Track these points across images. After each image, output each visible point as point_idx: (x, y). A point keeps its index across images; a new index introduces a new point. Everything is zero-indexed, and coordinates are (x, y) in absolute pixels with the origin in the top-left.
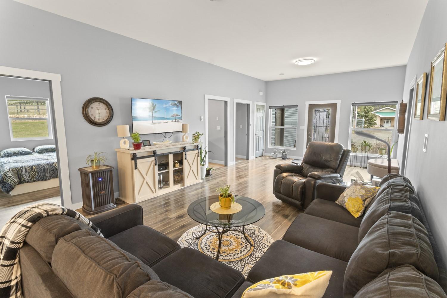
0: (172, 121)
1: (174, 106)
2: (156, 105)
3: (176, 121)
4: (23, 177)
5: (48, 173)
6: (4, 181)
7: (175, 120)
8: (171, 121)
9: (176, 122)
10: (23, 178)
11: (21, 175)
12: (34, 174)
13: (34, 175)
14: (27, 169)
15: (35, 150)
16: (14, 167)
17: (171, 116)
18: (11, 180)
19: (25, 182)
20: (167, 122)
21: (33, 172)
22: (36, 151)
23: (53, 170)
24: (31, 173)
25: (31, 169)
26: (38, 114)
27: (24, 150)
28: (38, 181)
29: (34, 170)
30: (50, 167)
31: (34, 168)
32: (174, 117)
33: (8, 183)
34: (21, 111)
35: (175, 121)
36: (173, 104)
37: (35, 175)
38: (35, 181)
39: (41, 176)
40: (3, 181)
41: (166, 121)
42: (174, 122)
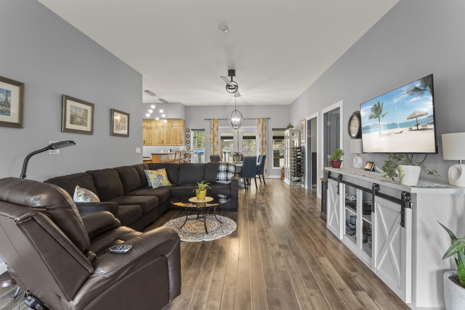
0: (411, 130)
1: (412, 94)
2: (382, 104)
3: (420, 127)
7: (417, 125)
8: (408, 128)
9: (418, 130)
17: (408, 119)
20: (401, 133)
32: (415, 119)
35: (416, 128)
36: (411, 91)
41: (399, 130)
42: (415, 130)
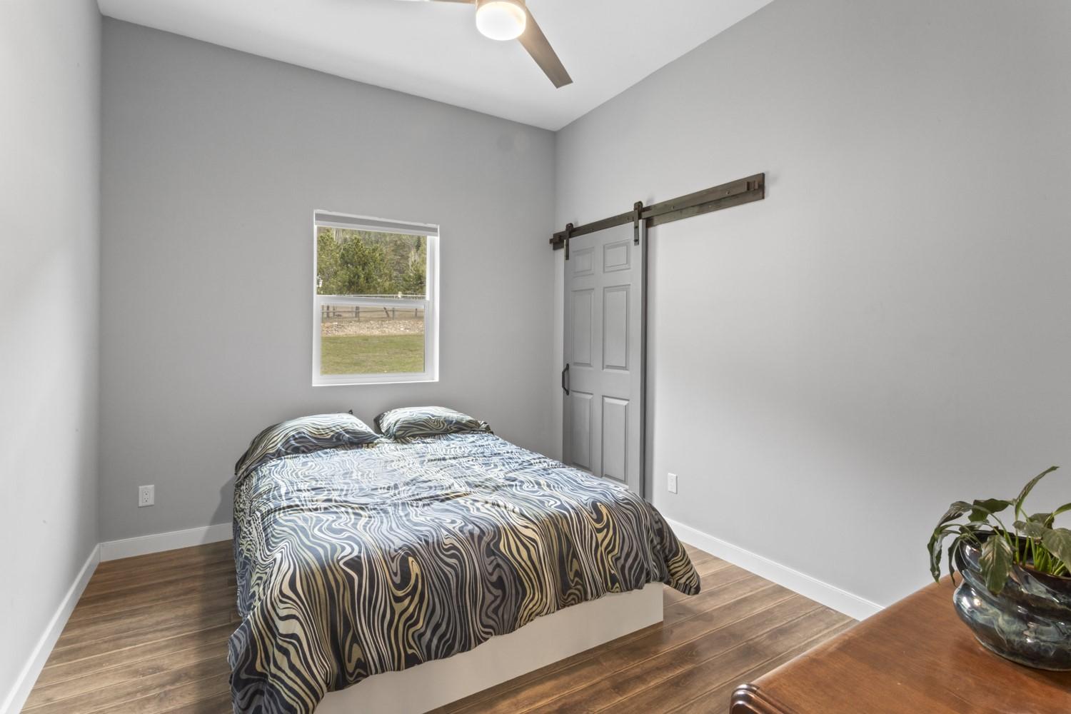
4: (356, 639)
5: (474, 603)
6: (259, 668)
10: (355, 646)
11: (347, 625)
12: (412, 616)
13: (411, 622)
14: (382, 573)
15: (384, 427)
16: (319, 559)
18: (292, 667)
19: (363, 671)
21: (407, 602)
22: (387, 431)
23: (500, 584)
24: (399, 607)
25: (398, 580)
26: (355, 321)
27: (350, 427)
28: (429, 659)
29: (415, 587)
30: (488, 560)
31: (415, 569)
33: (278, 685)
34: (328, 316)
37: (417, 622)
38: (412, 661)
39: (444, 626)
40: (251, 670)
